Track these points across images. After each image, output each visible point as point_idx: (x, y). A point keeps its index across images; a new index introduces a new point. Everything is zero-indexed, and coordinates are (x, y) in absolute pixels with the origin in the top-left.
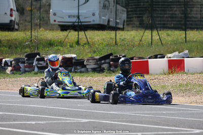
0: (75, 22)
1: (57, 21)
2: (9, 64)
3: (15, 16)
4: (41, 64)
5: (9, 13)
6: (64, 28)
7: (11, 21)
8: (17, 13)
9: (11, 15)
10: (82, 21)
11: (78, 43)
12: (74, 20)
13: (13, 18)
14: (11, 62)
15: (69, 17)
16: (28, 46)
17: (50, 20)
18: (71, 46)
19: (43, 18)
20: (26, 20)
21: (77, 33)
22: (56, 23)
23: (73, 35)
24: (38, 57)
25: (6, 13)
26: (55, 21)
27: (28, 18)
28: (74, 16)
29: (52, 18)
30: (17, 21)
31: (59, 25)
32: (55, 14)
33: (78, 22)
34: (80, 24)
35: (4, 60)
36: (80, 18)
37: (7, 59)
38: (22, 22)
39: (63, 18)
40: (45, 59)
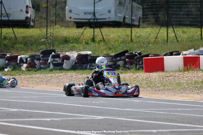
0: (91, 19)
1: (72, 18)
2: (25, 61)
3: (31, 13)
4: (57, 61)
5: (24, 10)
6: (80, 25)
7: (27, 18)
8: (32, 9)
9: (27, 12)
10: (97, 18)
11: (93, 40)
12: (90, 17)
13: (29, 15)
14: (26, 59)
15: (85, 13)
16: (44, 43)
17: (65, 17)
18: (87, 43)
19: (59, 15)
20: (41, 17)
21: (92, 30)
22: (72, 20)
23: (88, 32)
24: (53, 53)
25: (22, 10)
26: (70, 18)
27: (44, 15)
28: (90, 13)
29: (68, 15)
30: (33, 18)
31: (75, 22)
32: (70, 11)
33: (94, 19)
34: (95, 21)
35: (19, 57)
36: (96, 14)
37: (22, 56)
38: (37, 19)
39: (78, 15)
40: (61, 56)
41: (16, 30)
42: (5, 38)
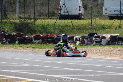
0: (118, 14)
1: (107, 13)
2: (78, 40)
3: (82, 11)
4: (98, 40)
5: (78, 9)
6: (111, 18)
7: (79, 13)
8: (83, 8)
9: (80, 10)
10: (122, 13)
11: (120, 27)
13: (81, 12)
14: (79, 38)
15: (115, 11)
16: (90, 29)
17: (103, 13)
18: (116, 29)
19: (99, 11)
20: (88, 13)
21: (119, 21)
22: (107, 15)
23: (117, 22)
24: (95, 35)
25: (76, 9)
26: (106, 13)
27: (90, 12)
28: (118, 11)
29: (104, 12)
30: (83, 13)
31: (109, 16)
32: (106, 9)
33: (120, 14)
34: (121, 15)
35: (75, 37)
36: (121, 11)
37: (77, 37)
38: (86, 14)
39: (111, 12)
40: (100, 37)
41: (73, 21)
42: (67, 26)
